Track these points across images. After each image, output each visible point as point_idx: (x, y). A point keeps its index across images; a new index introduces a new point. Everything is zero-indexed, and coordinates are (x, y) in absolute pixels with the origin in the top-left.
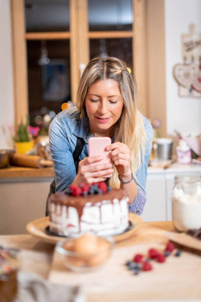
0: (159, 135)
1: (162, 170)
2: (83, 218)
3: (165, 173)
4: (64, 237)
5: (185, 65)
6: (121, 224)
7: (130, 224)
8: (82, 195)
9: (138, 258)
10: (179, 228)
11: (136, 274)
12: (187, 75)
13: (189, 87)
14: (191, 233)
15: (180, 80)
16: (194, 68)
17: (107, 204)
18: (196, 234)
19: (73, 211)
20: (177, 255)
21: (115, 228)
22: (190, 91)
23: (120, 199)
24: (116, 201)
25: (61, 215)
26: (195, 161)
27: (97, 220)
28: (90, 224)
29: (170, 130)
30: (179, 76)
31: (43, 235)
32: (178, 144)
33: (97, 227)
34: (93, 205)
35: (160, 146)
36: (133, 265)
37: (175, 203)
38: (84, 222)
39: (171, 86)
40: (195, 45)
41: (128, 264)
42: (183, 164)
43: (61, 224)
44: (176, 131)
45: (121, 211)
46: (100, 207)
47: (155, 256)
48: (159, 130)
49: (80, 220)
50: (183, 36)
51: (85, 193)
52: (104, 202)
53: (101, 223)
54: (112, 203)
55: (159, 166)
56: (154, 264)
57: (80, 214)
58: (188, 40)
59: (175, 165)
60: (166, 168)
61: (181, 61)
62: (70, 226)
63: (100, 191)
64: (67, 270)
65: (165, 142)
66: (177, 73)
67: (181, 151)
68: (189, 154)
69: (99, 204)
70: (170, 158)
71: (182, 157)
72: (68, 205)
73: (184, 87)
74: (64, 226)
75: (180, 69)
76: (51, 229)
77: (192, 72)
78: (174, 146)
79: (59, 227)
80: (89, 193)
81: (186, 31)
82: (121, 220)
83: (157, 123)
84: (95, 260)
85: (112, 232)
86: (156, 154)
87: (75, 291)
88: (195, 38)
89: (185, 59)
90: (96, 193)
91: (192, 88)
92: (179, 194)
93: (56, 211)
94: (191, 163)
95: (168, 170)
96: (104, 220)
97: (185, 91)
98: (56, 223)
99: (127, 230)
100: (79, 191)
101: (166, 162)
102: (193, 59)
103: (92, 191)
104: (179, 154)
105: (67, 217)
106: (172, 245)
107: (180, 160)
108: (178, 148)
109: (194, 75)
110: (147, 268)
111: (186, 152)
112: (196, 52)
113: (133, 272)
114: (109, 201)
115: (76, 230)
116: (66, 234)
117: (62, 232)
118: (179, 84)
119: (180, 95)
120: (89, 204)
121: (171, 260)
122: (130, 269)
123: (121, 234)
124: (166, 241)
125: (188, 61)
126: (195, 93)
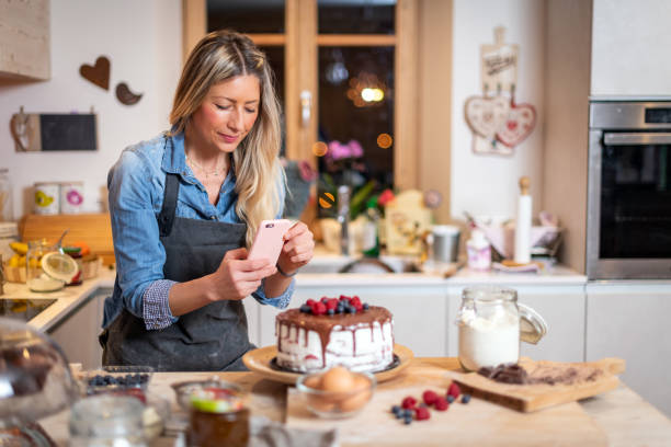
0: (436, 220)
1: (440, 280)
2: (329, 347)
3: (446, 286)
4: (300, 373)
5: (486, 98)
6: (383, 357)
7: (396, 358)
8: (327, 314)
9: (408, 403)
10: (468, 366)
11: (407, 423)
12: (488, 117)
13: (491, 138)
14: (484, 372)
15: (476, 124)
16: (501, 105)
17: (364, 327)
18: (492, 374)
19: (314, 337)
20: (464, 402)
21: (373, 363)
22: (494, 144)
23: (382, 322)
24: (376, 324)
25: (297, 342)
26: (497, 265)
27: (350, 351)
28: (338, 355)
29: (457, 211)
30: (476, 118)
31: (266, 369)
32: (469, 237)
33: (349, 361)
34: (343, 329)
35: (438, 239)
36: (402, 412)
37: (464, 329)
38: (329, 352)
39: (460, 134)
40: (504, 64)
41: (394, 411)
42: (477, 270)
43: (296, 355)
44: (466, 214)
45: (384, 339)
46: (354, 332)
47: (434, 402)
48: (436, 207)
49: (324, 350)
50: (484, 49)
51: (332, 311)
52: (360, 325)
53: (354, 356)
54: (372, 327)
55: (436, 274)
56: (433, 413)
57: (325, 341)
58: (491, 55)
59: (463, 272)
60: (448, 276)
61: (478, 91)
62: (309, 357)
63: (353, 309)
64: (312, 416)
65: (447, 231)
66: (472, 111)
67: (474, 249)
68: (488, 253)
69: (352, 328)
70: (455, 259)
71: (475, 259)
72: (307, 329)
73: (483, 136)
74: (301, 357)
75: (476, 106)
76: (279, 362)
77: (497, 111)
78: (463, 238)
79: (293, 358)
80: (337, 312)
81: (489, 39)
82: (383, 352)
83: (434, 199)
84: (350, 403)
85: (371, 367)
86: (431, 252)
87: (329, 437)
88: (505, 52)
89: (486, 87)
90: (347, 311)
91: (497, 139)
92: (468, 316)
93: (288, 336)
94: (491, 269)
95: (452, 280)
96: (357, 352)
97: (484, 145)
98: (289, 353)
99: (392, 366)
100: (323, 308)
101: (447, 267)
102: (499, 88)
103: (341, 309)
104: (471, 253)
105: (306, 345)
106: (456, 387)
107: (472, 264)
108: (469, 243)
109: (502, 116)
110: (421, 416)
111: (482, 251)
112: (506, 76)
113: (402, 420)
114: (367, 325)
115: (318, 363)
116: (303, 369)
117: (298, 367)
118: (475, 132)
119: (474, 151)
120: (338, 327)
121: (455, 407)
122: (398, 417)
123: (381, 372)
124: (449, 383)
125: (491, 93)
126: (501, 148)
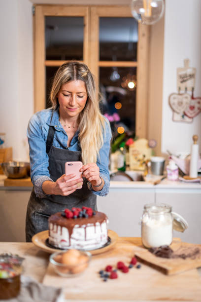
0: (154, 154)
1: (152, 186)
2: (73, 236)
3: (155, 188)
4: (59, 248)
5: (180, 94)
6: (101, 241)
7: (109, 239)
8: (73, 218)
9: (109, 268)
10: (146, 245)
11: (105, 281)
12: (180, 104)
13: (182, 114)
14: (151, 250)
15: (174, 107)
16: (186, 98)
17: (91, 226)
18: (155, 252)
19: (65, 231)
20: (138, 267)
21: (96, 244)
22: (183, 117)
23: (101, 223)
24: (98, 224)
25: (57, 232)
26: (181, 178)
27: (83, 238)
28: (77, 240)
29: (164, 150)
30: (174, 104)
31: (43, 246)
32: (168, 164)
33: (83, 243)
34: (80, 227)
35: (153, 164)
36: (105, 273)
38: (73, 238)
39: (166, 112)
40: (188, 78)
41: (101, 273)
42: (172, 180)
43: (56, 239)
44: (168, 151)
45: (102, 231)
46: (85, 228)
47: (122, 267)
48: (155, 149)
49: (70, 237)
50: (179, 70)
51: (76, 216)
52: (89, 224)
53: (86, 240)
54: (95, 225)
55: (150, 182)
56: (119, 273)
57: (71, 233)
58: (182, 73)
59: (165, 180)
60: (156, 184)
61: (176, 91)
62: (63, 241)
63: (87, 216)
64: (57, 275)
65: (158, 160)
66: (172, 101)
67: (170, 170)
68: (177, 172)
69: (84, 226)
70: (162, 174)
71: (171, 175)
72: (62, 226)
73: (178, 113)
74: (59, 240)
75: (174, 98)
76: (50, 242)
77: (185, 101)
78: (166, 163)
79: (55, 241)
80: (78, 217)
81: (182, 65)
82: (101, 238)
83: (153, 143)
85: (93, 247)
86: (150, 171)
87: (58, 292)
88: (189, 71)
89: (180, 89)
90: (84, 216)
91: (185, 114)
93: (53, 229)
94: (178, 180)
95: (157, 186)
96: (87, 238)
97: (178, 117)
98: (53, 238)
99: (106, 245)
100: (71, 214)
101: (158, 178)
102: (186, 89)
103: (81, 215)
104: (169, 172)
105: (61, 234)
106: (135, 260)
107: (169, 177)
108: (168, 167)
109: (187, 103)
110: (114, 276)
111: (174, 171)
112: (189, 83)
113: (103, 279)
114: (92, 224)
115: (67, 244)
116: (60, 246)
117: (58, 245)
118: (174, 111)
119: (173, 120)
120: (77, 226)
121: (133, 271)
122: (101, 277)
123: (100, 248)
124: (133, 256)
125: (182, 92)
126: (187, 119)
